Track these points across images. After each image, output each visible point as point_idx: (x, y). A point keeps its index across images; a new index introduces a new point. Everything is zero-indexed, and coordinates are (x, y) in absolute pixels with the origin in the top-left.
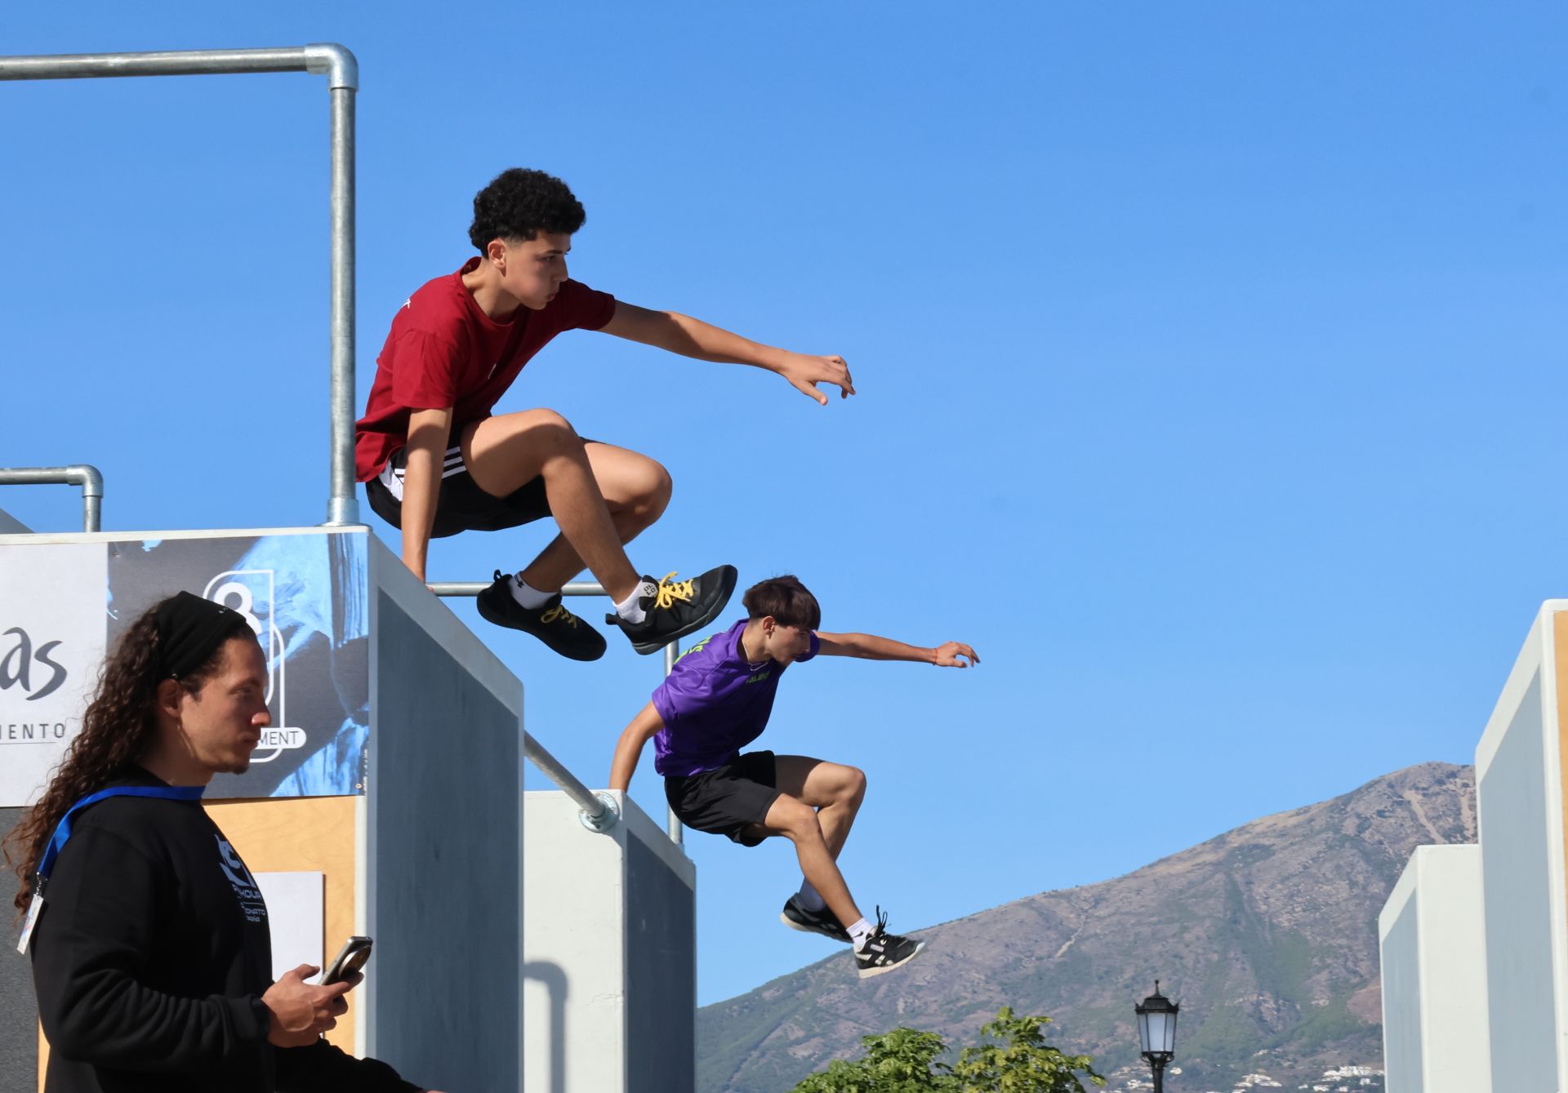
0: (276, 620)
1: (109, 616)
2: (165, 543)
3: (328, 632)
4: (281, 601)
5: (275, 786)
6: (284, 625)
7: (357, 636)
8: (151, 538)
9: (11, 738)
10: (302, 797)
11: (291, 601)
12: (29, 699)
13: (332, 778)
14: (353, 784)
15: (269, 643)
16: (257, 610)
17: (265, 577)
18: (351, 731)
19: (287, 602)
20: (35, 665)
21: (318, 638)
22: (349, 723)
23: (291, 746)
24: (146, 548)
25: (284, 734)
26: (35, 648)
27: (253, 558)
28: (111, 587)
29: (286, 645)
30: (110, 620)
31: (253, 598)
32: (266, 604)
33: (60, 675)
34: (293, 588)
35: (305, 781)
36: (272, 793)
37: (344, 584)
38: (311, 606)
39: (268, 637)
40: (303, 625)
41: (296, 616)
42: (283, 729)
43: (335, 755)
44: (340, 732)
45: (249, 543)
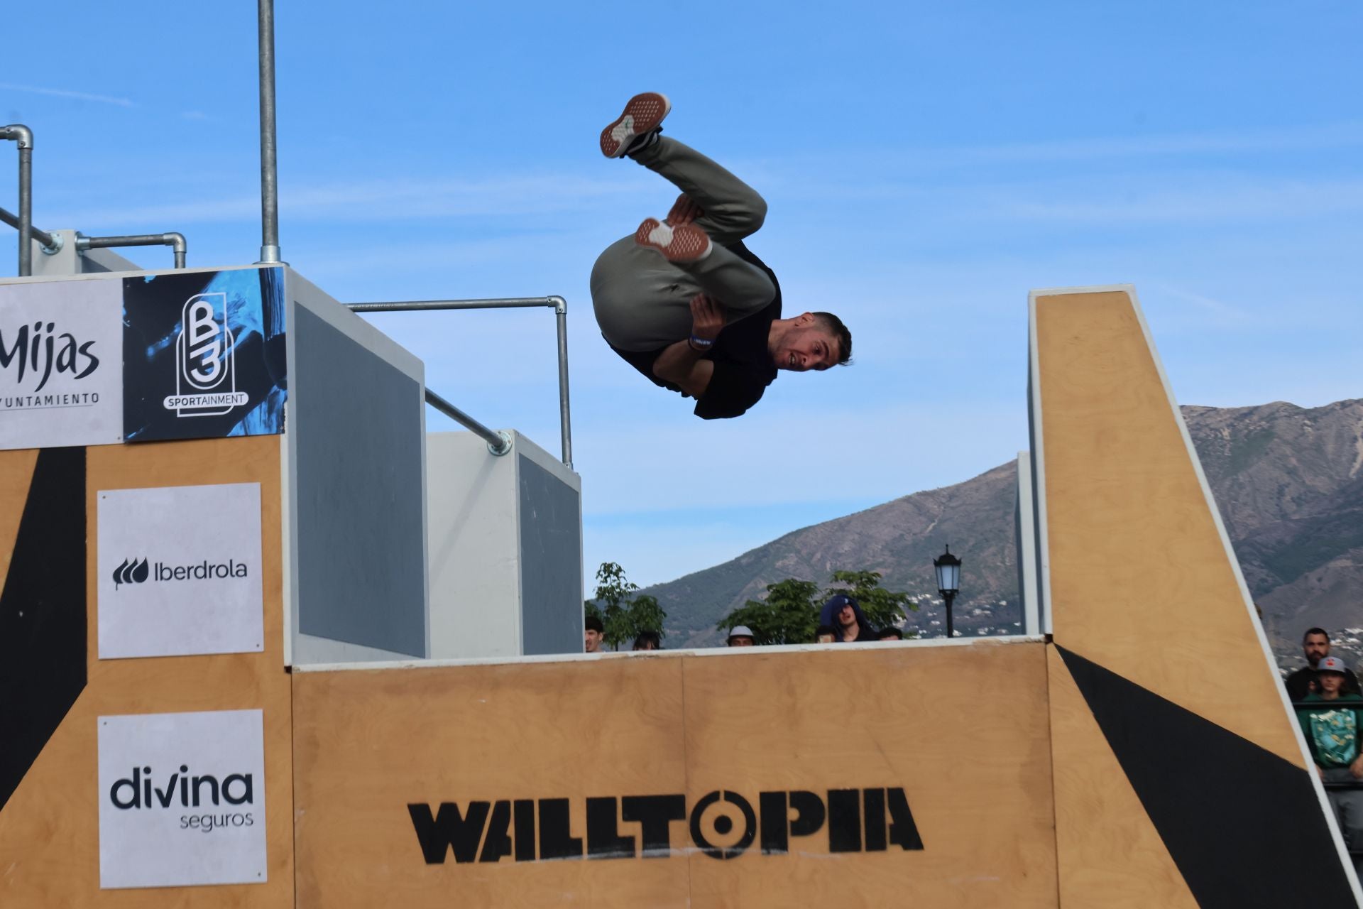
0: (228, 324)
1: (124, 326)
2: (159, 276)
3: (261, 330)
4: (231, 312)
5: (230, 429)
6: (233, 327)
7: (279, 333)
8: (150, 274)
9: (65, 403)
10: (246, 435)
11: (237, 312)
12: (76, 378)
13: (265, 423)
14: (278, 427)
15: (224, 339)
16: (216, 318)
17: (221, 297)
18: (277, 393)
19: (235, 313)
20: (79, 356)
21: (254, 335)
22: (275, 388)
23: (239, 404)
24: (147, 281)
25: (235, 397)
26: (79, 346)
27: (213, 285)
28: (126, 306)
29: (235, 340)
30: (124, 327)
31: (214, 311)
32: (222, 315)
33: (95, 363)
34: (240, 303)
35: (249, 426)
36: (228, 434)
37: (270, 302)
38: (250, 315)
39: (224, 335)
40: (245, 327)
41: (240, 321)
42: (234, 393)
43: (267, 409)
44: (269, 394)
45: (211, 276)
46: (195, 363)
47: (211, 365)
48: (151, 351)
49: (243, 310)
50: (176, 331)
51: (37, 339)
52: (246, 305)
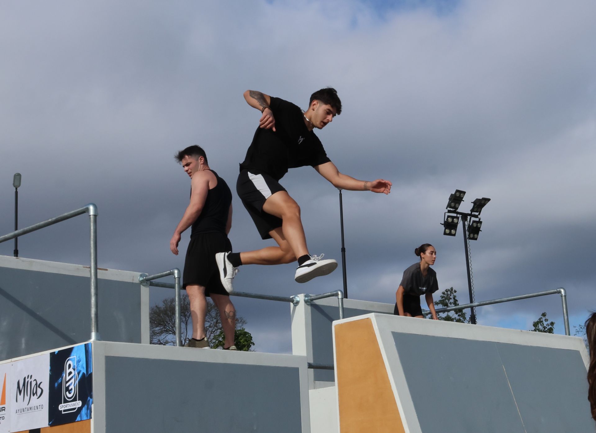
2: (59, 351)
3: (85, 373)
4: (77, 365)
6: (78, 371)
7: (90, 373)
8: (56, 350)
9: (35, 410)
10: (81, 421)
11: (79, 365)
12: (38, 398)
13: (86, 415)
14: (90, 417)
15: (75, 377)
16: (74, 368)
17: (74, 358)
18: (89, 400)
20: (38, 388)
21: (84, 373)
22: (89, 398)
23: (79, 406)
24: (56, 353)
26: (38, 385)
27: (72, 354)
28: (51, 365)
29: (78, 377)
30: (50, 374)
31: (73, 365)
32: (75, 366)
33: (42, 391)
34: (79, 361)
35: (82, 416)
36: (76, 420)
38: (82, 365)
39: (75, 375)
40: (81, 371)
41: (80, 368)
42: (78, 402)
43: (87, 408)
44: (87, 401)
45: (71, 349)
46: (67, 389)
47: (71, 389)
48: (56, 385)
49: (81, 363)
50: (63, 375)
51: (28, 381)
52: (82, 361)
